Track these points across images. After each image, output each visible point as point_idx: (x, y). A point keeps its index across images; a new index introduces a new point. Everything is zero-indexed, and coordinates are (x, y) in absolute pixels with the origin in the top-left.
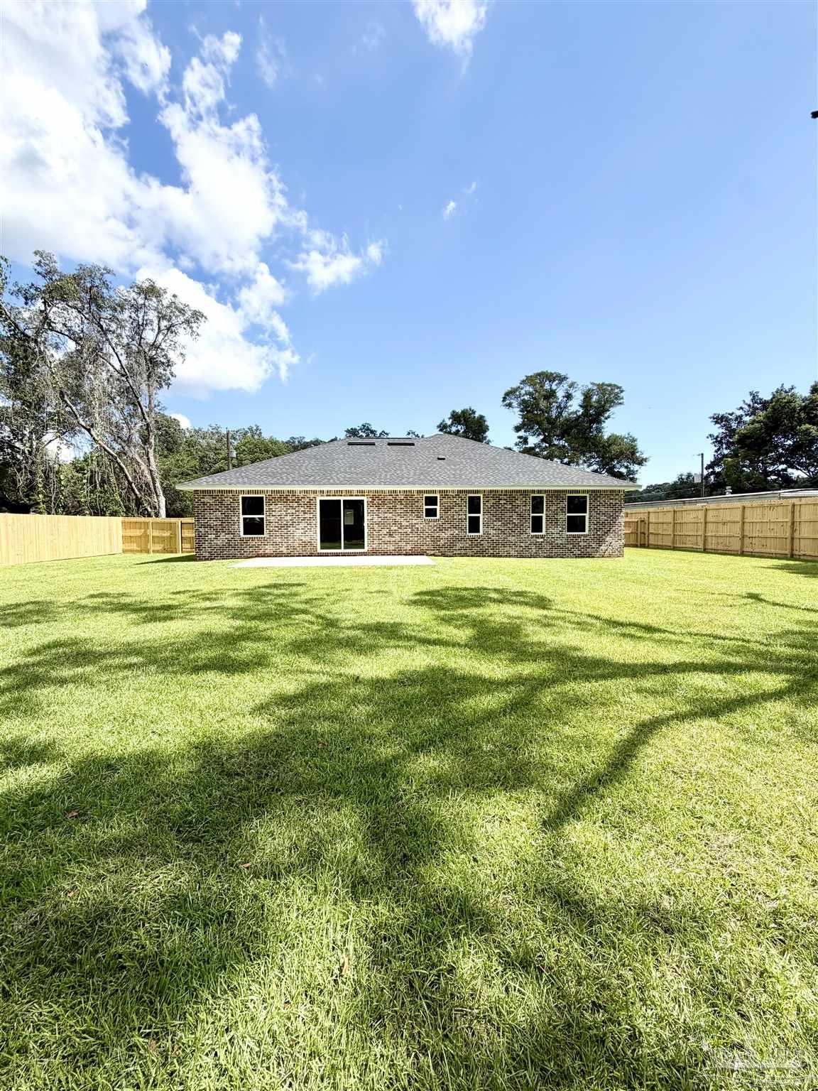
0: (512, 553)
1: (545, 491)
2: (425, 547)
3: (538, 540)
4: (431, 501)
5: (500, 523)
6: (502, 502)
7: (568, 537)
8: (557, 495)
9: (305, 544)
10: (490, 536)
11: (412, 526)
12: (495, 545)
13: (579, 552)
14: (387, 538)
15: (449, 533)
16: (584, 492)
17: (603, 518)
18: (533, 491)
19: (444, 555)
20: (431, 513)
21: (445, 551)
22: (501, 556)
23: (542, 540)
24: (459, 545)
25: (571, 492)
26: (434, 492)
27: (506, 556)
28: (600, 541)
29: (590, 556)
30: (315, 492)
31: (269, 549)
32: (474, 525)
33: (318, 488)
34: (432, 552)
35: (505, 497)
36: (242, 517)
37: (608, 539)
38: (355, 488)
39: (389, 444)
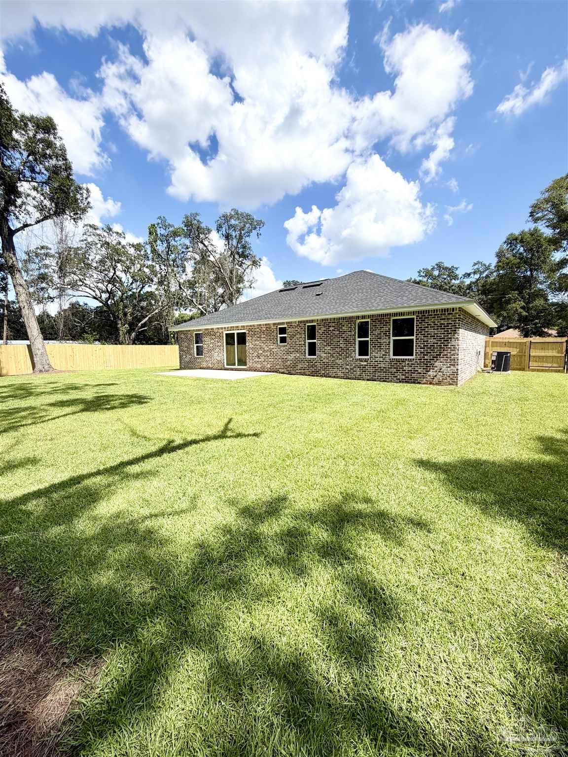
0: (340, 374)
1: (369, 317)
2: (278, 367)
3: (362, 363)
4: (283, 331)
5: (329, 348)
6: (331, 329)
7: (392, 361)
8: (381, 319)
9: (219, 362)
10: (322, 359)
11: (271, 350)
12: (326, 366)
13: (404, 377)
14: (257, 359)
15: (293, 356)
16: (409, 313)
17: (432, 341)
18: (358, 317)
19: (290, 374)
20: (283, 340)
21: (290, 371)
22: (330, 377)
23: (365, 363)
24: (300, 366)
25: (396, 314)
26: (283, 323)
27: (334, 377)
28: (428, 366)
29: (415, 381)
30: (222, 328)
31: (204, 365)
32: (312, 350)
33: (223, 326)
34: (283, 371)
35: (333, 324)
36: (195, 345)
37: (436, 364)
38: (240, 324)
39: (304, 287)
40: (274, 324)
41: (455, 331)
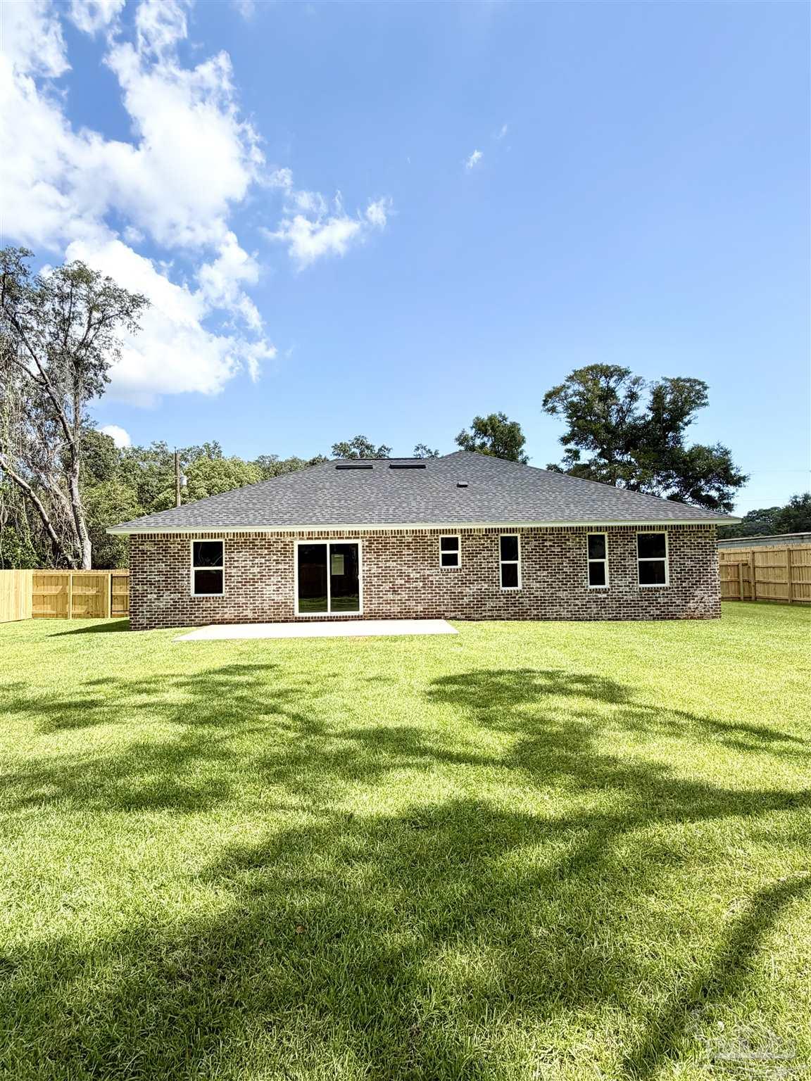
0: (564, 614)
1: (607, 528)
2: (443, 608)
3: (600, 596)
4: (450, 544)
5: (545, 573)
6: (548, 544)
7: (641, 590)
8: (622, 533)
9: (277, 606)
10: (533, 591)
11: (424, 578)
12: (540, 602)
13: (658, 612)
14: (390, 596)
15: (475, 587)
16: (660, 528)
17: (689, 563)
18: (590, 529)
19: (469, 618)
20: (450, 560)
21: (471, 612)
22: (548, 619)
23: (605, 595)
24: (490, 604)
25: (644, 528)
26: (454, 531)
27: (556, 619)
28: (687, 596)
29: (673, 617)
30: (292, 534)
31: (229, 613)
32: (510, 577)
33: (296, 529)
34: (453, 614)
35: (551, 537)
36: (193, 569)
37: (697, 593)
38: (346, 528)
39: (392, 467)
40: (433, 532)
41: (714, 552)
